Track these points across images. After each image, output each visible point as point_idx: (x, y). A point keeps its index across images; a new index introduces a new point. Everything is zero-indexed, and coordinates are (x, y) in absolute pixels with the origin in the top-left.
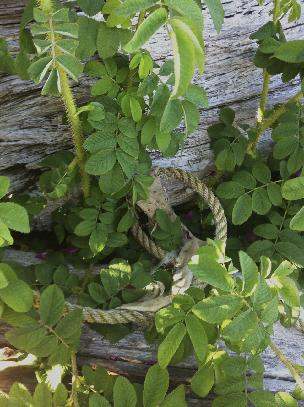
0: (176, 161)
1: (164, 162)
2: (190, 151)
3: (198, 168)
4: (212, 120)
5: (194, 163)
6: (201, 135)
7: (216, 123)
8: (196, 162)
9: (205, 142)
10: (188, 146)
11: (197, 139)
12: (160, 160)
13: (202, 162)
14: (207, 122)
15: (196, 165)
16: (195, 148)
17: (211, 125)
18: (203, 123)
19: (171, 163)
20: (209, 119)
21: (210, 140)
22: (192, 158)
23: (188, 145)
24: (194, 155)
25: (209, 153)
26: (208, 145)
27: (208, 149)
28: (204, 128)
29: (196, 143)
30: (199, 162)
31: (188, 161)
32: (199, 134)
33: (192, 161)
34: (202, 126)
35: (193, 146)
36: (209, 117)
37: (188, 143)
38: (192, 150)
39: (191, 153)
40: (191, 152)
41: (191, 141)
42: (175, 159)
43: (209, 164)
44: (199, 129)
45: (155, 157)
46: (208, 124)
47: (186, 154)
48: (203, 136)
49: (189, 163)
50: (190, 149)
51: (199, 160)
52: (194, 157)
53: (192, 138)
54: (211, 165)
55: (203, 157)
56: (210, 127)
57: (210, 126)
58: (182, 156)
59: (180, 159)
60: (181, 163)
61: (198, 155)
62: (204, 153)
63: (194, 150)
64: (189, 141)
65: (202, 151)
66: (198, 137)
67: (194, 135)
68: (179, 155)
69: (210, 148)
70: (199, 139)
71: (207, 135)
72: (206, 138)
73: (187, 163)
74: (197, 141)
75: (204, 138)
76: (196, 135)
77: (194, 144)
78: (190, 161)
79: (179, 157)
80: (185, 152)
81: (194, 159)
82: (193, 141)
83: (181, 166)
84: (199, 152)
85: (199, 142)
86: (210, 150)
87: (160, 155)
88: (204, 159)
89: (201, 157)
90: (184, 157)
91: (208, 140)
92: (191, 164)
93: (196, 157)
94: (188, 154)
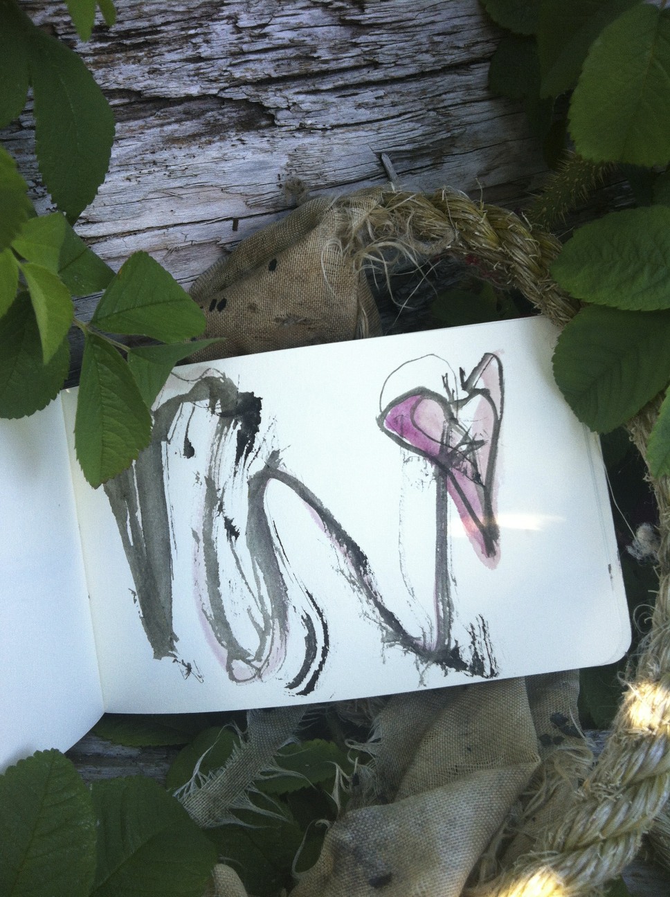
0: (314, 152)
1: (249, 155)
2: (387, 101)
5: (410, 172)
6: (446, 14)
8: (418, 164)
9: (465, 56)
10: (376, 75)
11: (422, 37)
12: (228, 143)
13: (450, 166)
15: (417, 178)
16: (413, 86)
19: (285, 160)
21: (490, 47)
22: (399, 139)
23: (375, 65)
24: (407, 126)
26: (479, 74)
27: (480, 94)
29: (420, 57)
30: (434, 166)
31: (379, 155)
32: (435, 8)
33: (396, 156)
35: (401, 72)
37: (380, 59)
38: (396, 98)
39: (394, 112)
40: (394, 105)
41: (389, 45)
42: (308, 140)
43: (480, 175)
45: (203, 129)
47: (364, 115)
48: (457, 22)
49: (382, 164)
50: (388, 88)
51: (434, 154)
52: (411, 135)
53: (398, 27)
55: (452, 138)
58: (346, 125)
59: (337, 141)
60: (341, 165)
61: (428, 125)
62: (458, 117)
63: (411, 98)
64: (382, 46)
65: (446, 104)
66: (431, 27)
67: (410, 15)
68: (331, 119)
69: (487, 88)
70: (436, 39)
71: (472, 20)
72: (468, 36)
73: (374, 167)
74: (424, 48)
75: (459, 36)
76: (421, 16)
77: (407, 61)
78: (388, 153)
79: (328, 133)
80: (359, 106)
81: (407, 147)
82: (403, 49)
83: (339, 179)
84: (434, 110)
85: (434, 56)
86: (486, 103)
87: (229, 114)
88: (456, 151)
89: (444, 135)
90: (358, 134)
91: (479, 47)
92: (392, 172)
93: (419, 132)
94: (375, 117)
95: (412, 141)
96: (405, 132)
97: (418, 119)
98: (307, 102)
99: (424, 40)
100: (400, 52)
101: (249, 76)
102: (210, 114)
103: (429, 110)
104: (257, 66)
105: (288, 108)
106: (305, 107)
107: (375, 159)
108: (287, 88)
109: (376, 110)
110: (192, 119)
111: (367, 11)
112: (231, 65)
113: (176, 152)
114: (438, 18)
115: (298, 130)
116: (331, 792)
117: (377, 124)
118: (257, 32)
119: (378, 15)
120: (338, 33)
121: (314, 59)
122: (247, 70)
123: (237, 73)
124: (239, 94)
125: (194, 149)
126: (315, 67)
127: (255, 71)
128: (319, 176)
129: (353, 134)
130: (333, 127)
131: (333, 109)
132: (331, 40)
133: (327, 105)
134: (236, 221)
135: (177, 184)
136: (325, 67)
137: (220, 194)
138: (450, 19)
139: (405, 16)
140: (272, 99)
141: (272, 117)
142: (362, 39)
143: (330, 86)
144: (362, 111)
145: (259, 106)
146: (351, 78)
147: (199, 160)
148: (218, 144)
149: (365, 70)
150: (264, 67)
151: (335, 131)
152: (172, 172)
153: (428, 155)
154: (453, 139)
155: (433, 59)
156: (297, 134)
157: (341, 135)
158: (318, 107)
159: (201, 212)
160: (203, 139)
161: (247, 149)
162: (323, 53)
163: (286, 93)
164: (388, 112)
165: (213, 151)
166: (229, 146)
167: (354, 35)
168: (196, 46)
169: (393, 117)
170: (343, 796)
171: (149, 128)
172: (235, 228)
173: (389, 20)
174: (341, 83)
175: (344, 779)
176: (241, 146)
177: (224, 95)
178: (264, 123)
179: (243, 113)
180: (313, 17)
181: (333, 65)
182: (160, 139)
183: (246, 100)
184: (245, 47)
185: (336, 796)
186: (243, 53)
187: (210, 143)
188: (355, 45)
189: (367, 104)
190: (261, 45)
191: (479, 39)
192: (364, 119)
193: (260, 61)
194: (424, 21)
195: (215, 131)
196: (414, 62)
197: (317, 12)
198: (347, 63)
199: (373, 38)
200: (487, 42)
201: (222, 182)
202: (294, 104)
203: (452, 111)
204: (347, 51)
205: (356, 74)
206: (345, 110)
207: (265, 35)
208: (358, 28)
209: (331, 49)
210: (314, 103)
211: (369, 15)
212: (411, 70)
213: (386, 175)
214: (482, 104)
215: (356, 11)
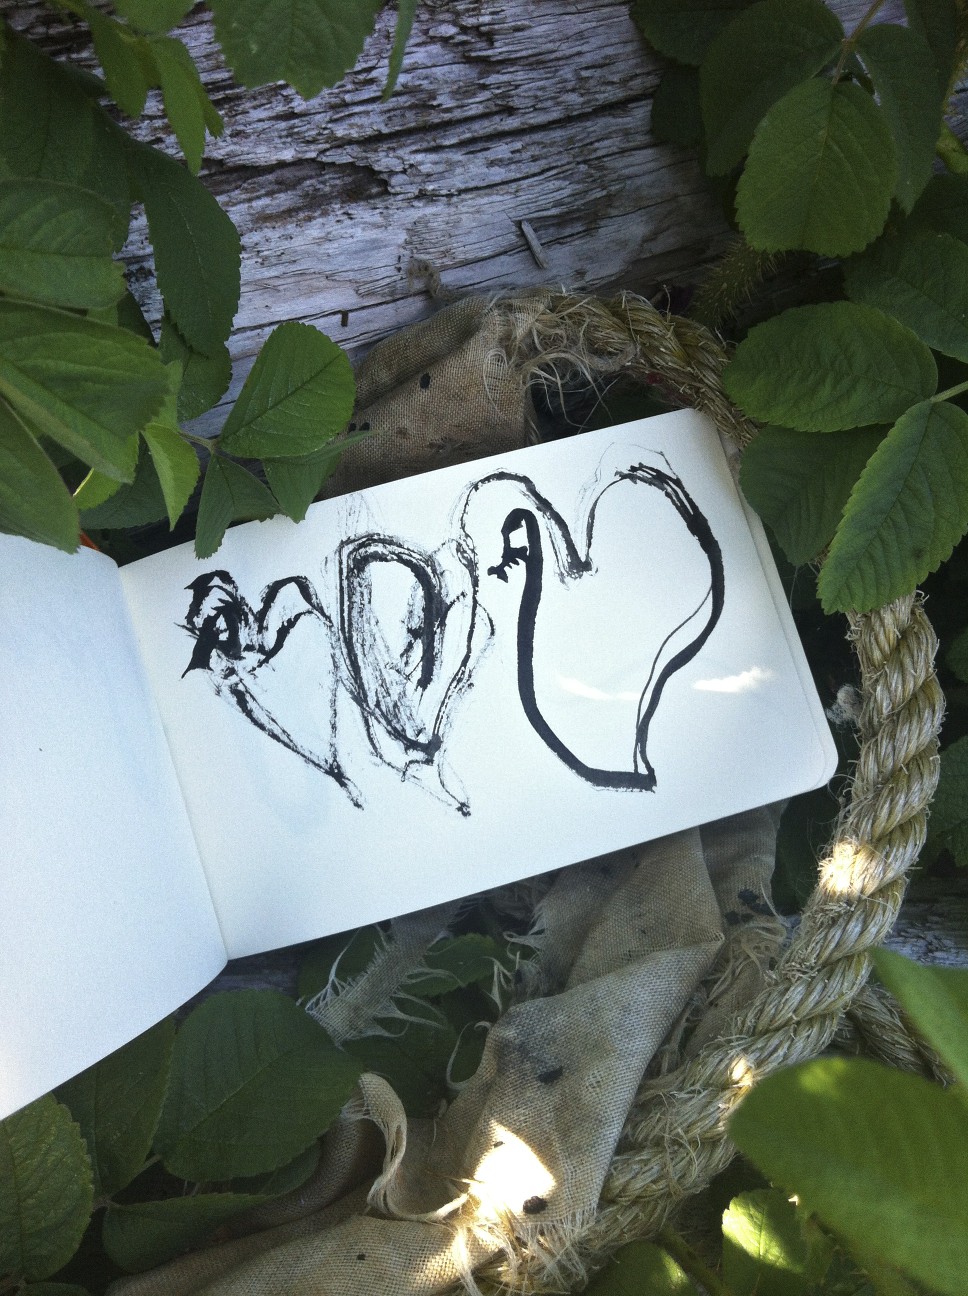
0: (438, 224)
1: (359, 232)
2: (526, 155)
3: (581, 274)
5: (559, 241)
6: (595, 42)
8: (568, 231)
9: (621, 94)
10: (512, 123)
11: (567, 73)
12: (332, 218)
13: (608, 231)
15: (566, 249)
16: (557, 134)
19: (403, 237)
21: (651, 81)
23: (510, 111)
24: (552, 185)
25: (643, 166)
26: (640, 114)
27: (641, 139)
29: (565, 97)
30: (588, 232)
31: (519, 224)
32: (580, 36)
33: (539, 224)
35: (542, 118)
37: (516, 102)
38: (535, 151)
39: (535, 168)
40: (535, 159)
41: (526, 84)
42: (430, 210)
43: (646, 240)
45: (300, 202)
47: (498, 174)
48: (609, 51)
49: (522, 235)
50: (527, 139)
51: (587, 218)
52: (558, 196)
53: (536, 62)
54: (659, 247)
55: (609, 196)
58: (477, 188)
59: (464, 209)
60: (472, 238)
61: (578, 182)
62: (614, 170)
63: (554, 150)
64: (517, 87)
65: (600, 153)
66: (577, 59)
67: (550, 46)
68: (457, 181)
69: (651, 132)
70: (585, 74)
71: (629, 48)
72: (623, 67)
73: (513, 238)
74: (570, 86)
75: (613, 68)
76: (564, 46)
77: (549, 103)
78: (530, 221)
79: (455, 199)
80: (492, 164)
81: (554, 211)
82: (542, 89)
83: (470, 256)
84: (585, 162)
85: (582, 95)
86: (650, 151)
87: (332, 182)
88: (614, 212)
89: (598, 194)
90: (491, 199)
91: (638, 81)
92: (535, 243)
93: (567, 192)
94: (513, 175)
95: (558, 204)
96: (549, 194)
97: (564, 175)
98: (427, 162)
99: (570, 76)
100: (539, 93)
101: (354, 134)
102: (308, 182)
103: (578, 163)
104: (364, 120)
105: (404, 171)
106: (425, 169)
107: (514, 229)
108: (401, 147)
109: (513, 167)
110: (286, 191)
111: (497, 44)
112: (332, 121)
113: (269, 233)
114: (585, 48)
115: (417, 198)
116: (490, 990)
117: (514, 186)
118: (361, 77)
119: (510, 48)
120: (460, 71)
121: (433, 107)
122: (351, 126)
123: (340, 131)
124: (343, 157)
125: (291, 228)
126: (435, 118)
127: (361, 126)
128: (445, 254)
129: (486, 200)
130: (461, 192)
131: (459, 170)
132: (454, 82)
133: (451, 165)
134: (345, 314)
135: (273, 272)
136: (447, 116)
137: (325, 282)
138: (600, 48)
139: (545, 48)
140: (383, 160)
141: (385, 184)
142: (492, 79)
143: (454, 141)
144: (495, 169)
145: (369, 171)
146: (481, 128)
147: (298, 243)
148: (320, 220)
149: (497, 118)
150: (373, 121)
151: (463, 196)
152: (265, 258)
153: (578, 219)
154: (609, 199)
155: (581, 100)
156: (416, 203)
157: (471, 201)
158: (440, 168)
159: (303, 306)
160: (301, 215)
161: (355, 225)
162: (445, 100)
163: (400, 152)
164: (526, 169)
165: (314, 230)
166: (333, 222)
167: (481, 75)
168: (288, 100)
169: (534, 175)
170: (504, 994)
171: (234, 205)
172: (344, 323)
173: (524, 53)
174: (468, 135)
175: (505, 976)
176: (348, 222)
177: (324, 159)
178: (375, 190)
179: (348, 180)
180: (430, 55)
181: (458, 114)
182: (248, 218)
183: (352, 164)
184: (348, 98)
185: (496, 995)
186: (346, 105)
187: (310, 219)
188: (484, 87)
189: (501, 160)
190: (366, 94)
191: (638, 71)
192: (498, 179)
193: (367, 113)
194: (568, 52)
195: (315, 204)
196: (558, 104)
197: (435, 48)
198: (474, 110)
199: (505, 78)
200: (648, 74)
201: (327, 268)
202: (411, 166)
203: (609, 163)
204: (474, 95)
205: (486, 123)
206: (474, 169)
207: (372, 81)
208: (487, 65)
209: (454, 94)
210: (436, 163)
211: (500, 49)
212: (555, 115)
213: (528, 247)
214: (644, 152)
215: (483, 45)
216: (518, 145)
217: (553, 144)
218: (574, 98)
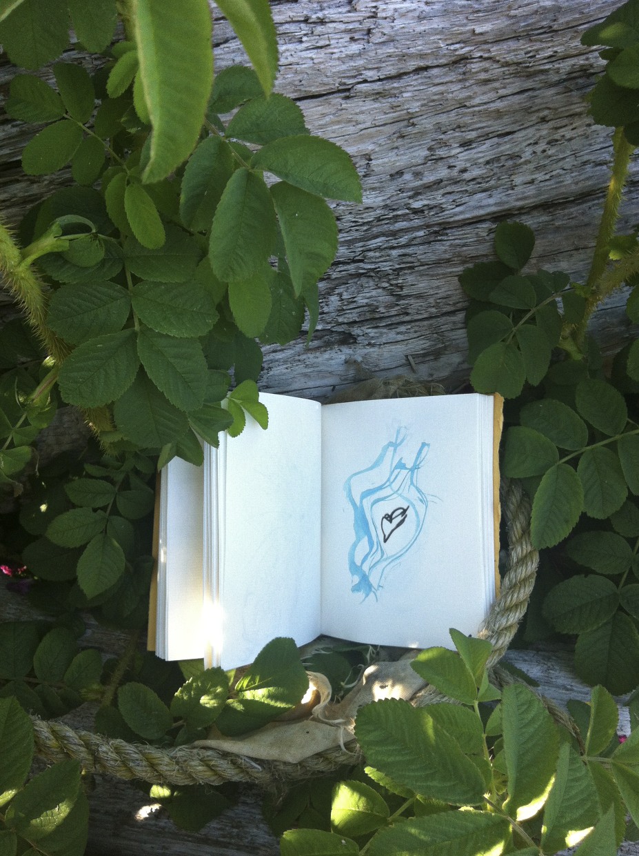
0: (374, 355)
2: (412, 330)
3: (431, 375)
4: (474, 253)
5: (422, 362)
6: (443, 290)
7: (485, 260)
8: (427, 359)
9: (453, 309)
10: (407, 318)
11: (431, 300)
12: (334, 351)
13: (444, 360)
14: (461, 256)
15: (426, 365)
16: (425, 323)
17: (470, 265)
18: (448, 261)
20: (465, 248)
21: (466, 304)
22: (417, 348)
23: (407, 314)
24: (421, 342)
25: (461, 336)
26: (460, 316)
27: (460, 325)
28: (451, 273)
29: (430, 309)
30: (435, 359)
31: (407, 356)
32: (438, 287)
33: (414, 356)
34: (446, 267)
35: (420, 317)
36: (464, 245)
37: (410, 311)
38: (417, 329)
39: (415, 335)
40: (416, 332)
41: (415, 304)
42: (372, 350)
43: (459, 363)
44: (438, 275)
45: (322, 344)
46: (464, 262)
47: (400, 337)
48: (449, 293)
49: (408, 360)
50: (413, 324)
51: (436, 354)
52: (423, 346)
53: (419, 296)
55: (445, 346)
56: (467, 271)
57: (468, 268)
58: (391, 342)
59: (385, 350)
60: (387, 361)
61: (432, 341)
62: (448, 337)
63: (424, 328)
64: (411, 305)
65: (442, 330)
66: (436, 296)
67: (426, 291)
68: (384, 340)
69: (464, 323)
70: (438, 301)
71: (460, 291)
72: (455, 299)
73: (404, 361)
74: (432, 305)
75: (450, 299)
76: (431, 291)
77: (424, 311)
78: (412, 355)
79: (382, 346)
80: (398, 333)
81: (422, 352)
82: (421, 306)
83: (386, 368)
84: (436, 333)
85: (437, 309)
86: (463, 330)
87: (335, 337)
88: (446, 352)
89: (441, 346)
90: (397, 347)
91: (461, 304)
92: (413, 363)
93: (428, 345)
94: (406, 338)
95: (423, 349)
96: (419, 345)
97: (427, 339)
98: (372, 332)
99: (432, 301)
100: (420, 308)
101: (346, 321)
102: (326, 337)
103: (433, 334)
104: (350, 316)
105: (363, 335)
106: (371, 335)
107: (405, 358)
108: (363, 326)
109: (407, 335)
110: (318, 339)
111: (404, 290)
112: (337, 316)
113: (309, 355)
114: (440, 291)
115: (367, 345)
116: (367, 654)
117: (406, 342)
118: (350, 300)
119: (409, 291)
120: (389, 298)
121: (377, 312)
122: (345, 318)
123: (340, 320)
124: (340, 329)
125: (318, 354)
126: (377, 316)
127: (348, 318)
128: (376, 366)
129: (393, 347)
130: (384, 344)
131: (385, 335)
132: (386, 302)
133: (382, 334)
134: (334, 386)
135: (309, 370)
136: (382, 315)
137: (328, 375)
138: (446, 292)
139: (423, 291)
140: (356, 331)
141: (356, 339)
142: (402, 302)
143: (384, 324)
144: (399, 336)
145: (350, 335)
146: (395, 320)
147: (320, 359)
148: (329, 352)
149: (402, 316)
150: (353, 316)
151: (386, 345)
152: (307, 365)
153: (433, 354)
154: (445, 348)
155: (436, 311)
156: (367, 347)
157: (388, 347)
158: (377, 335)
159: (319, 383)
160: (322, 349)
161: (342, 353)
162: (382, 310)
163: (362, 328)
164: (412, 336)
165: (326, 355)
166: (334, 353)
167: (397, 301)
168: (322, 307)
169: (415, 338)
171: (298, 344)
172: (333, 390)
173: (416, 293)
174: (390, 322)
176: (340, 353)
177: (333, 330)
178: (351, 341)
179: (342, 337)
180: (378, 293)
181: (386, 314)
182: (302, 349)
183: (343, 332)
184: (344, 307)
186: (344, 310)
187: (325, 351)
188: (398, 305)
189: (402, 332)
190: (351, 306)
191: (461, 300)
192: (400, 339)
193: (351, 313)
194: (432, 293)
195: (328, 345)
196: (427, 312)
197: (380, 290)
198: (393, 313)
199: (407, 302)
200: (465, 301)
201: (330, 369)
202: (366, 333)
203: (446, 334)
204: (393, 307)
205: (397, 318)
206: (392, 335)
207: (355, 302)
208: (400, 297)
209: (385, 307)
210: (375, 333)
211: (405, 292)
212: (425, 316)
213: (410, 364)
214: (461, 330)
215: (399, 290)
216: (409, 327)
217: (424, 326)
218: (434, 310)
